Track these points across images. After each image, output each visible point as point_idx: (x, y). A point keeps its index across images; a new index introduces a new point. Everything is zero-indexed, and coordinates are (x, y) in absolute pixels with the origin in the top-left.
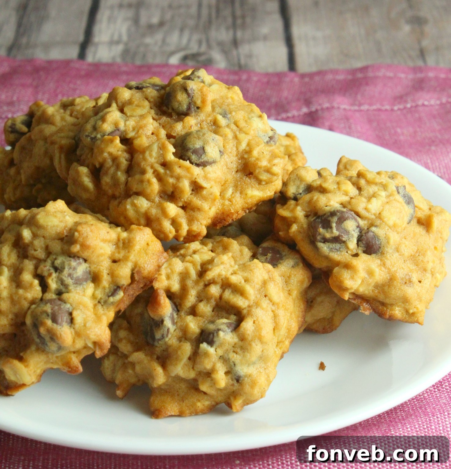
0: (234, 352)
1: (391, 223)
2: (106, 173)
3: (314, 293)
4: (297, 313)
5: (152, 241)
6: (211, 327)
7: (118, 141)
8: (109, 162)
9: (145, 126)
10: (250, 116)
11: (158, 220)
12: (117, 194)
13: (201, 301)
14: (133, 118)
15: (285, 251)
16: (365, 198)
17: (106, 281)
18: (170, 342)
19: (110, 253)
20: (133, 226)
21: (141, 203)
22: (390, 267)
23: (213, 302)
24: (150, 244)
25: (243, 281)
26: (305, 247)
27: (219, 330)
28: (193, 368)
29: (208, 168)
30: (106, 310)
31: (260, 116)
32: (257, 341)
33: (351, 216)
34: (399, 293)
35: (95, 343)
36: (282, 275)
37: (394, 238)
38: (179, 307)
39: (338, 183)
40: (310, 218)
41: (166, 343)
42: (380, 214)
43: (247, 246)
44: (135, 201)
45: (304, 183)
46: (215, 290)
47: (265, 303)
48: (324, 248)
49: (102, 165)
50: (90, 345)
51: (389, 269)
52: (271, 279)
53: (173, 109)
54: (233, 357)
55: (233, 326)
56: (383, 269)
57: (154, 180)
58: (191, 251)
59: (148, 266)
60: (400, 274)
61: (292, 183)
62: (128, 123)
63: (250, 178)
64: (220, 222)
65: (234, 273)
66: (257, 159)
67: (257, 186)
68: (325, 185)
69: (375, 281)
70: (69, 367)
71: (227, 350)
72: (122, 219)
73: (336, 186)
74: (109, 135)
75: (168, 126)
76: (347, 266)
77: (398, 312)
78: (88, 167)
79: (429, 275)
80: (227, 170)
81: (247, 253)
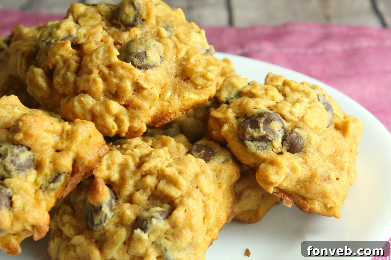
0: (166, 238)
1: (313, 126)
2: (58, 74)
3: (241, 187)
4: (226, 204)
5: (94, 134)
6: (146, 214)
7: (69, 45)
8: (61, 64)
9: (95, 33)
10: (190, 31)
11: (102, 116)
12: (67, 92)
13: (138, 190)
14: (85, 27)
15: (217, 148)
16: (290, 103)
17: (48, 169)
18: (107, 228)
19: (53, 143)
20: (77, 120)
21: (87, 100)
22: (312, 165)
23: (149, 192)
24: (92, 136)
25: (177, 173)
26: (234, 145)
27: (152, 217)
28: (127, 252)
29: (149, 71)
30: (47, 195)
31: (199, 32)
32: (188, 229)
33: (277, 117)
34: (319, 189)
35: (33, 226)
36: (214, 170)
37: (315, 139)
38: (117, 195)
39: (266, 90)
40: (240, 119)
41: (103, 228)
42: (303, 117)
43: (184, 144)
44: (82, 99)
45: (235, 89)
46: (151, 181)
47: (196, 194)
48: (252, 146)
49: (55, 66)
50: (29, 228)
51: (310, 166)
52: (203, 172)
53: (121, 21)
54: (165, 243)
55: (166, 213)
56: (305, 166)
57: (99, 80)
58: (133, 146)
59: (88, 156)
60: (320, 172)
61: (225, 89)
62: (80, 30)
63: (187, 82)
64: (159, 121)
65: (170, 165)
66: (194, 65)
67: (194, 90)
68: (254, 91)
69: (298, 177)
70: (9, 249)
71: (159, 236)
72: (70, 115)
73: (264, 92)
74: (62, 40)
75: (116, 35)
76: (273, 163)
77: (317, 206)
78: (43, 69)
79: (345, 173)
80: (166, 75)
81: (183, 149)
